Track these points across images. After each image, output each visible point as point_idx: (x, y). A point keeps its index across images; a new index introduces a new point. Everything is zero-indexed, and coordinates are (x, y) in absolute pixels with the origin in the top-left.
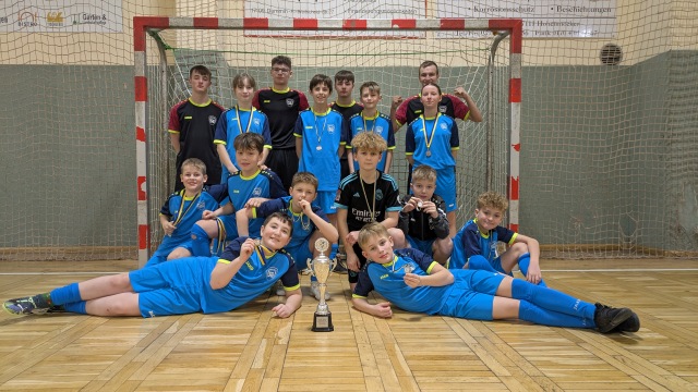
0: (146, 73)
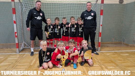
0: (15, 7)
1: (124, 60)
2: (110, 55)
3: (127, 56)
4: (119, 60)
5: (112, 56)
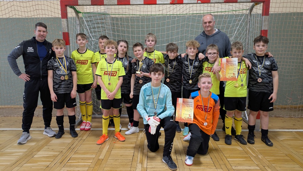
0: (68, 30)
5: (292, 143)
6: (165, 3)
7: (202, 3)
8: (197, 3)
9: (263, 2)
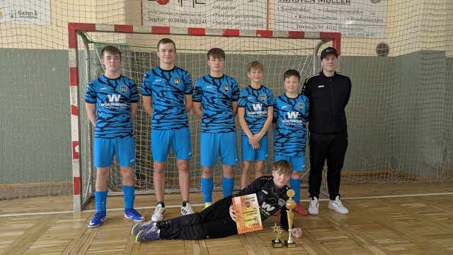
0: (77, 65)
1: (416, 220)
2: (371, 207)
3: (420, 208)
4: (403, 220)
5: (378, 209)
6: (216, 34)
7: (262, 37)
8: (256, 37)
9: (333, 39)
